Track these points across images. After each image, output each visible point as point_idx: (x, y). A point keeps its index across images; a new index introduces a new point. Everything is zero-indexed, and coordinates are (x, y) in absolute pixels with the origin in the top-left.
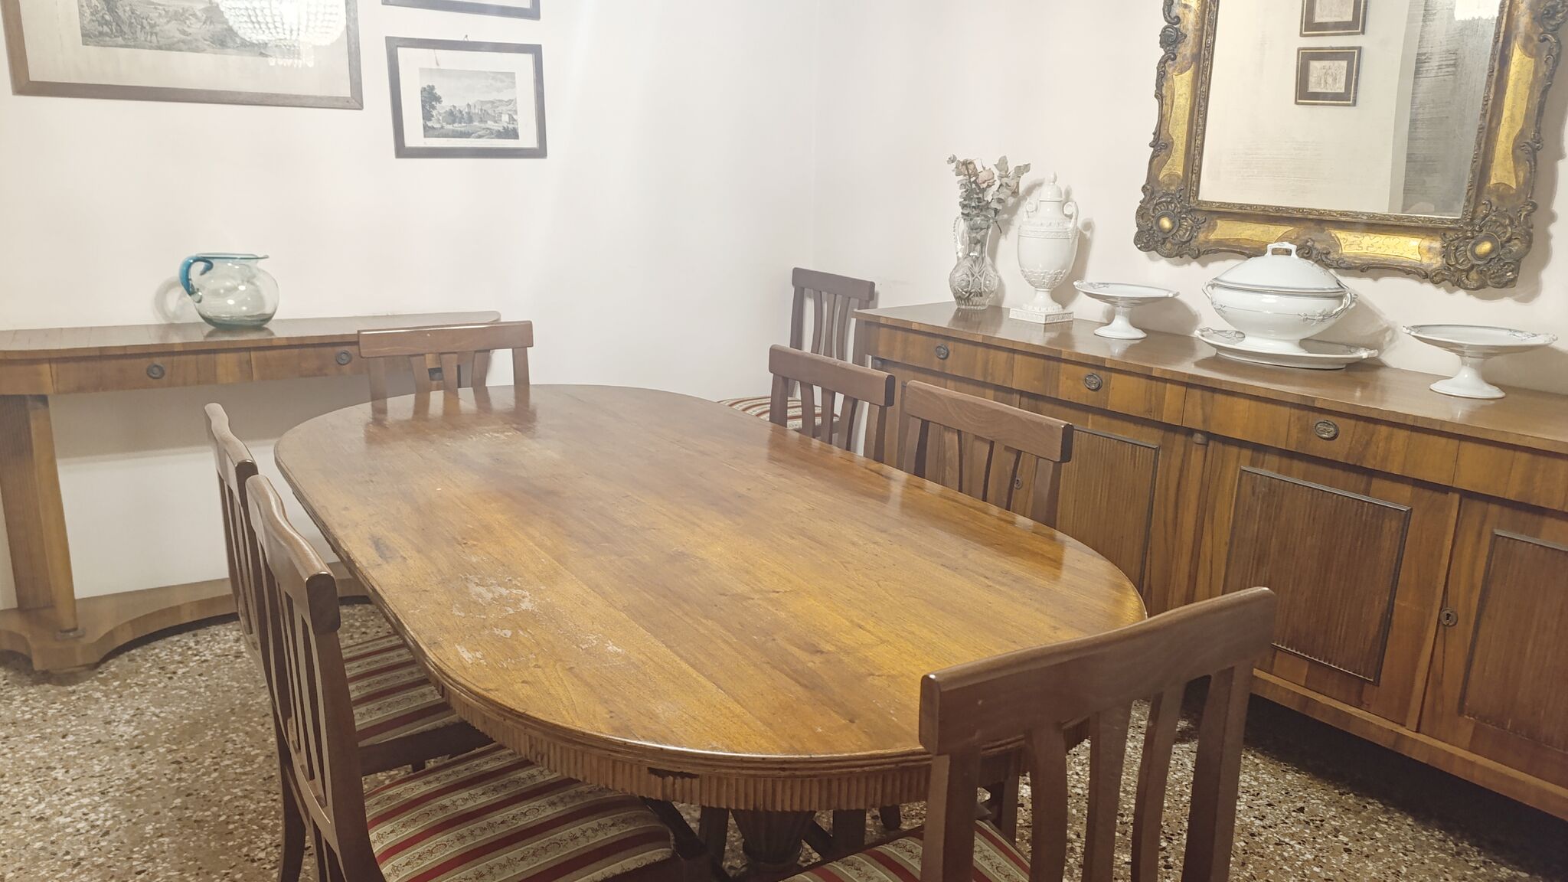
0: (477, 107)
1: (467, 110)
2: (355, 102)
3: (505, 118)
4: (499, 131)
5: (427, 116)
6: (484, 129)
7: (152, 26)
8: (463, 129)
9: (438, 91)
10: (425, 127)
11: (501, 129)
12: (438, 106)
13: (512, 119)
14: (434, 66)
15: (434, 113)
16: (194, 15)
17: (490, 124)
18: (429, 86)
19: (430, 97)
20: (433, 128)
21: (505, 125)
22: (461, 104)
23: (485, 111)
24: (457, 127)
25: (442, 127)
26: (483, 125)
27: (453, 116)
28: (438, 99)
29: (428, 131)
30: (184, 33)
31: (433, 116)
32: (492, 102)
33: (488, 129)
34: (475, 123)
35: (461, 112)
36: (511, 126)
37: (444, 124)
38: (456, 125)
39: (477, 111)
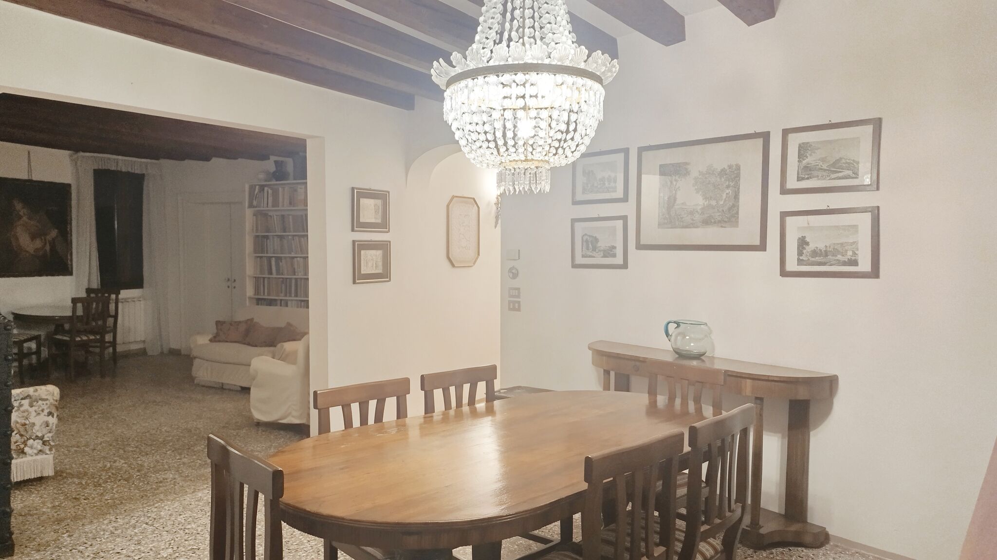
0: (831, 247)
1: (824, 249)
2: (762, 247)
3: (850, 253)
4: (845, 261)
5: (800, 253)
6: (835, 260)
7: (682, 218)
8: (820, 260)
9: (807, 239)
10: (798, 259)
11: (846, 260)
12: (807, 247)
13: (855, 254)
14: (806, 225)
15: (804, 251)
16: (697, 212)
17: (839, 257)
18: (802, 236)
19: (803, 243)
20: (802, 260)
21: (849, 257)
22: (821, 246)
23: (836, 249)
24: (818, 259)
25: (809, 259)
26: (834, 258)
27: (815, 253)
28: (807, 244)
29: (800, 262)
30: (693, 220)
31: (803, 253)
32: (842, 244)
33: (838, 260)
34: (829, 257)
35: (821, 250)
36: (853, 258)
37: (810, 258)
38: (817, 258)
39: (831, 250)
